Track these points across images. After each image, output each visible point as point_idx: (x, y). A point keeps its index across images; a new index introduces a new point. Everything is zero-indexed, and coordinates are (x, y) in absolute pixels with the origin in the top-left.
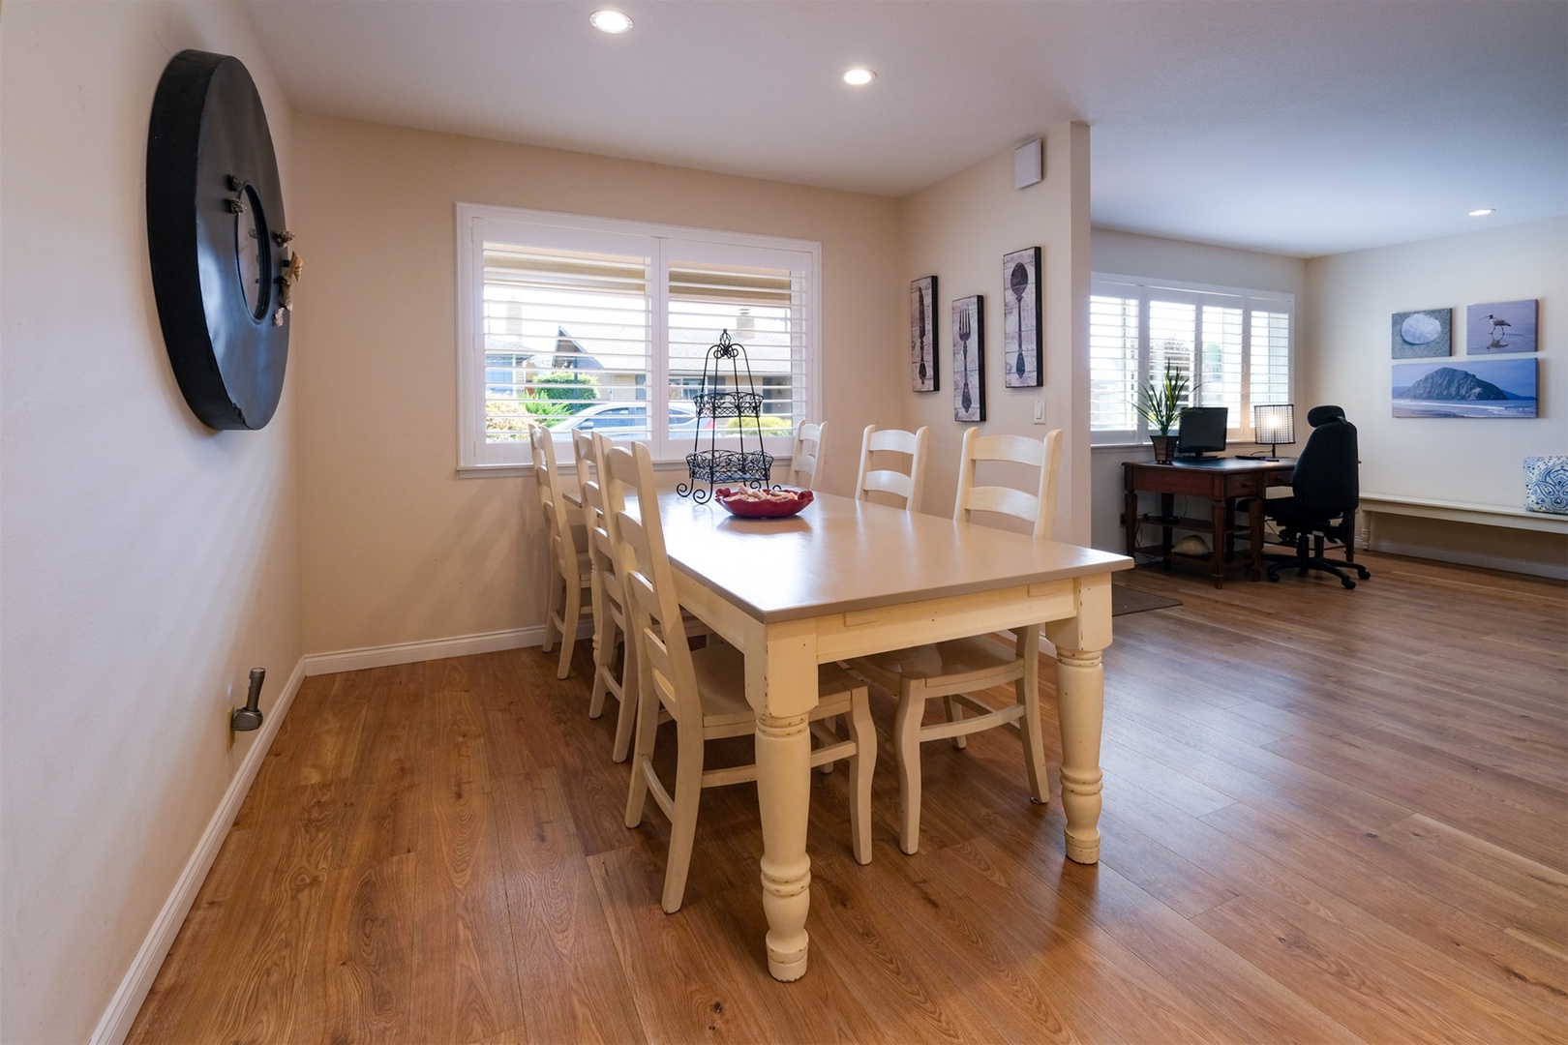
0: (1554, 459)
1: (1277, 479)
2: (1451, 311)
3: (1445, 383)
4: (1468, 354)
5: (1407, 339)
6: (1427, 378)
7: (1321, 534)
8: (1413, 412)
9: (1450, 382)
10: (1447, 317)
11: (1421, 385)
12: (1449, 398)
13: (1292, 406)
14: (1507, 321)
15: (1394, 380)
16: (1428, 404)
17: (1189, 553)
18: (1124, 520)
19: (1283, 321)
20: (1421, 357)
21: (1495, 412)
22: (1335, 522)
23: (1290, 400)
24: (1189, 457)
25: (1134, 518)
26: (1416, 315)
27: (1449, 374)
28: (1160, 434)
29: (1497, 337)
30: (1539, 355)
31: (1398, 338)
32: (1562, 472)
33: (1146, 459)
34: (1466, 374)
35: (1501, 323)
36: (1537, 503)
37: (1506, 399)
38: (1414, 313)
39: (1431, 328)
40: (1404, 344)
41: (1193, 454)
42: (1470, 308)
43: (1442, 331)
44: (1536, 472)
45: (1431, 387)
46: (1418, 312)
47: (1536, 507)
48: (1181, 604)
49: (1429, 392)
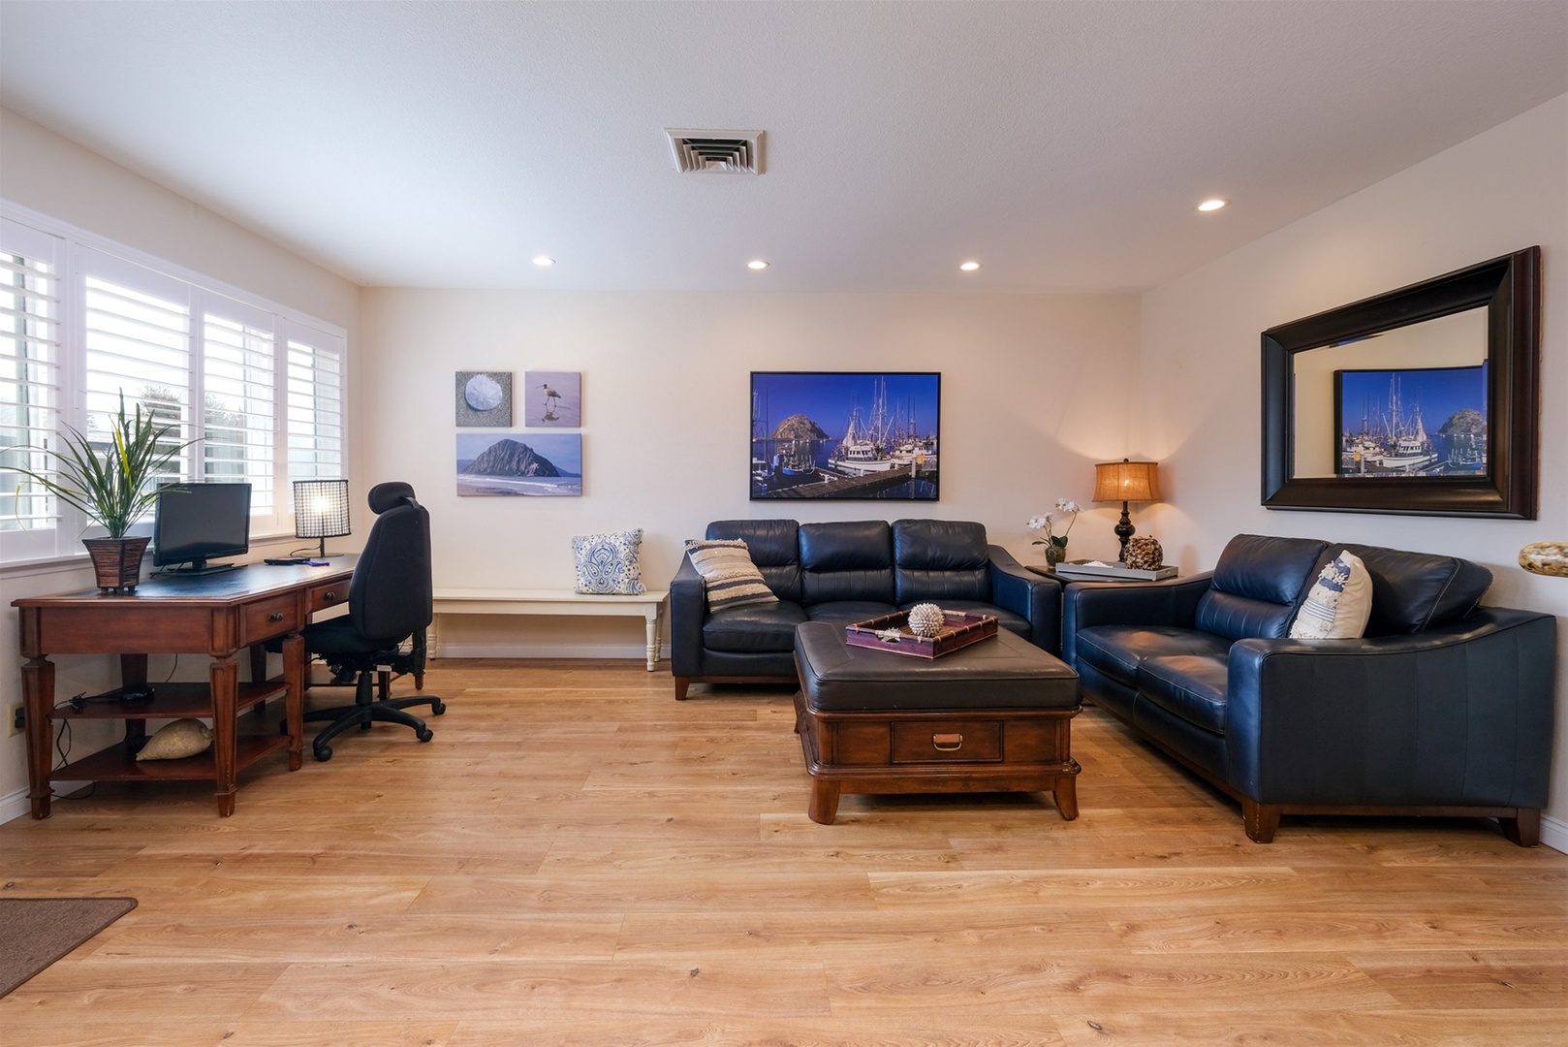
0: (597, 538)
1: (326, 597)
2: (510, 376)
3: (507, 456)
4: (527, 426)
5: (470, 403)
6: (490, 451)
7: (387, 668)
8: (478, 489)
9: (512, 456)
10: (506, 380)
11: (485, 459)
12: (510, 474)
13: (347, 481)
14: (558, 393)
15: (459, 451)
16: (492, 480)
17: (171, 756)
18: (21, 720)
19: (334, 365)
20: (484, 426)
21: (550, 490)
22: (406, 646)
23: (342, 473)
24: (180, 570)
25: (49, 712)
26: (479, 376)
27: (510, 447)
28: (107, 534)
29: (551, 409)
30: (582, 431)
31: (462, 401)
32: (603, 551)
33: (74, 586)
34: (526, 448)
35: (553, 394)
36: (586, 586)
37: (559, 476)
38: (478, 373)
39: (492, 393)
40: (469, 410)
41: (189, 565)
42: (528, 375)
43: (504, 398)
44: (584, 552)
45: (494, 460)
46: (481, 373)
47: (585, 589)
48: (133, 904)
49: (493, 466)
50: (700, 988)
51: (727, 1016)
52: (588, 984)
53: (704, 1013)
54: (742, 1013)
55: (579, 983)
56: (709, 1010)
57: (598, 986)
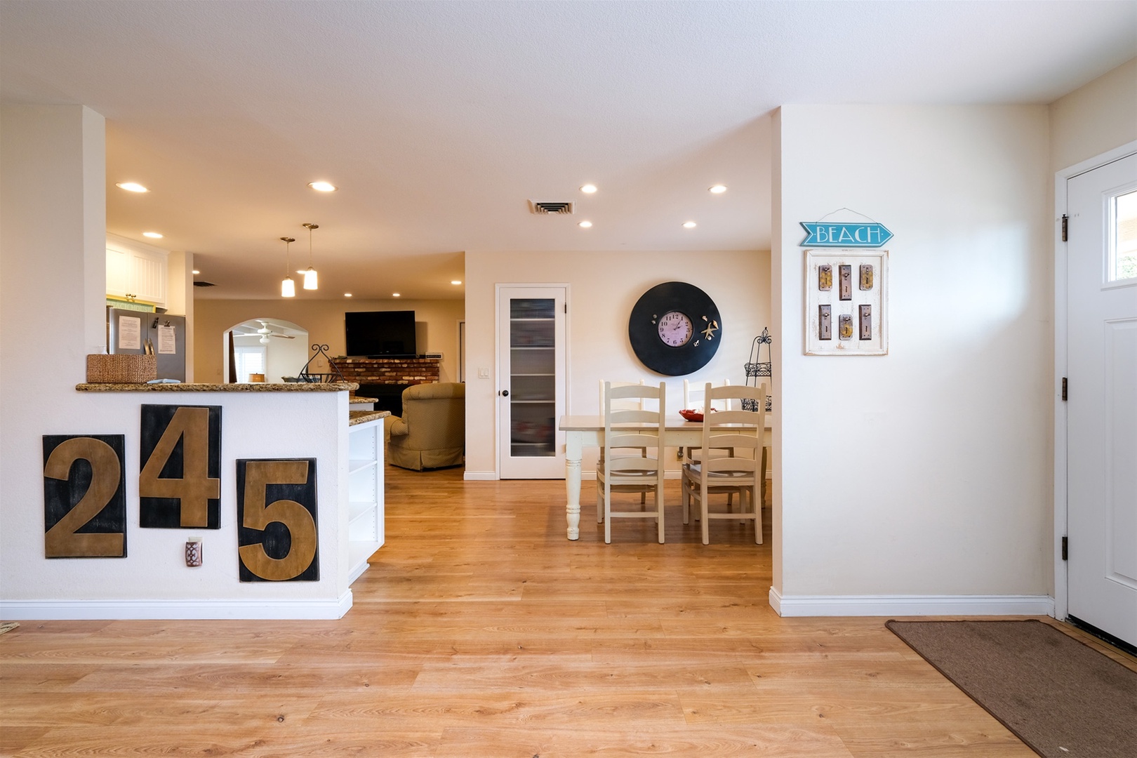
50: (531, 746)
51: (513, 728)
52: (615, 749)
53: (529, 729)
54: (503, 730)
55: (621, 750)
56: (526, 731)
57: (606, 747)
